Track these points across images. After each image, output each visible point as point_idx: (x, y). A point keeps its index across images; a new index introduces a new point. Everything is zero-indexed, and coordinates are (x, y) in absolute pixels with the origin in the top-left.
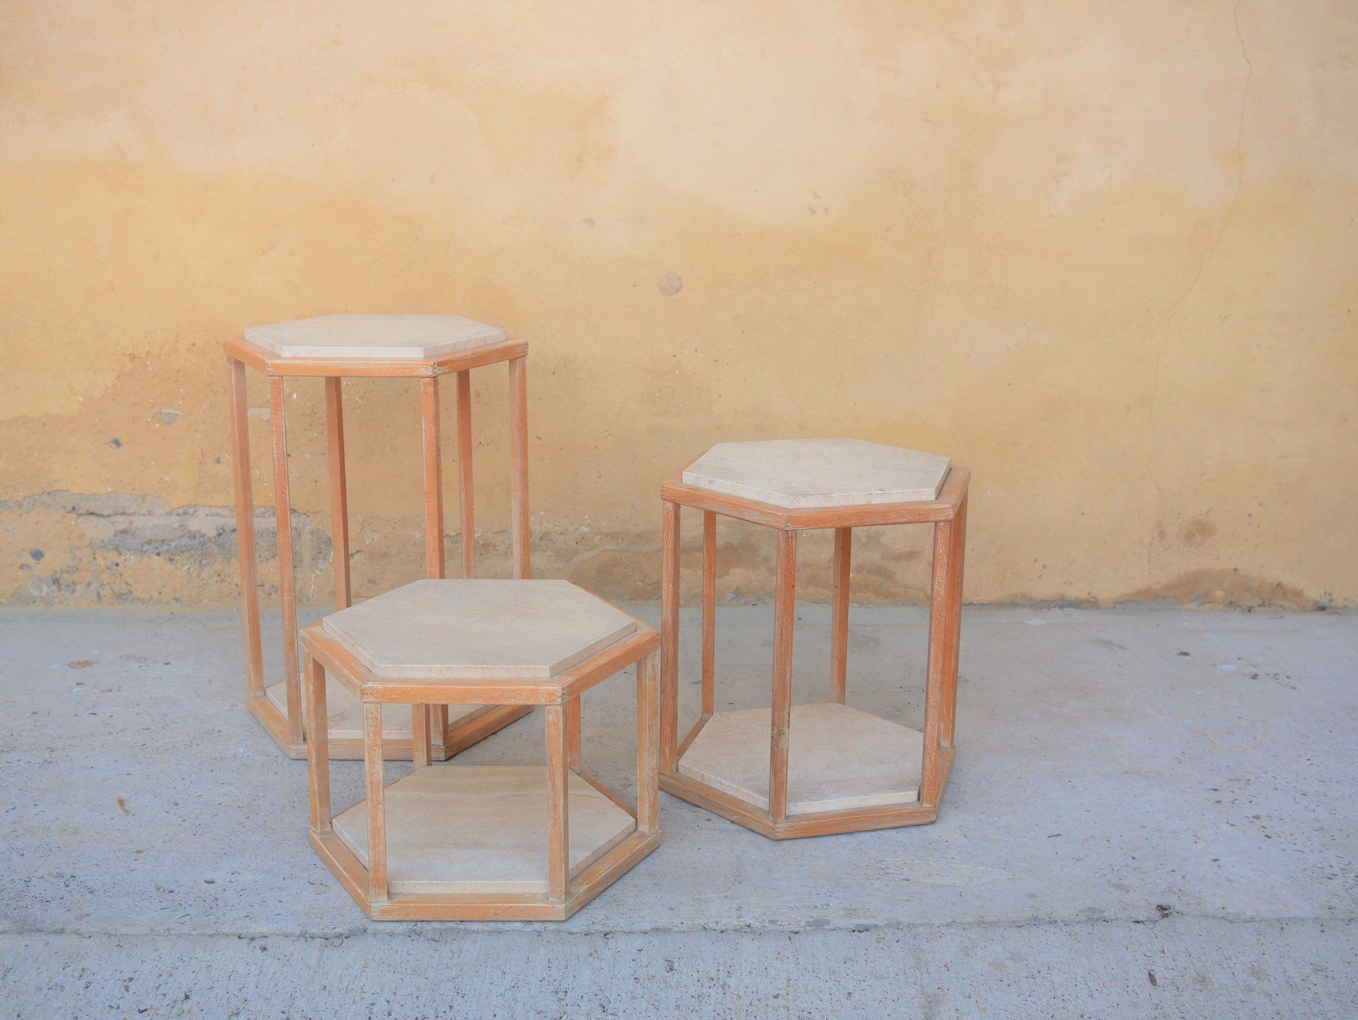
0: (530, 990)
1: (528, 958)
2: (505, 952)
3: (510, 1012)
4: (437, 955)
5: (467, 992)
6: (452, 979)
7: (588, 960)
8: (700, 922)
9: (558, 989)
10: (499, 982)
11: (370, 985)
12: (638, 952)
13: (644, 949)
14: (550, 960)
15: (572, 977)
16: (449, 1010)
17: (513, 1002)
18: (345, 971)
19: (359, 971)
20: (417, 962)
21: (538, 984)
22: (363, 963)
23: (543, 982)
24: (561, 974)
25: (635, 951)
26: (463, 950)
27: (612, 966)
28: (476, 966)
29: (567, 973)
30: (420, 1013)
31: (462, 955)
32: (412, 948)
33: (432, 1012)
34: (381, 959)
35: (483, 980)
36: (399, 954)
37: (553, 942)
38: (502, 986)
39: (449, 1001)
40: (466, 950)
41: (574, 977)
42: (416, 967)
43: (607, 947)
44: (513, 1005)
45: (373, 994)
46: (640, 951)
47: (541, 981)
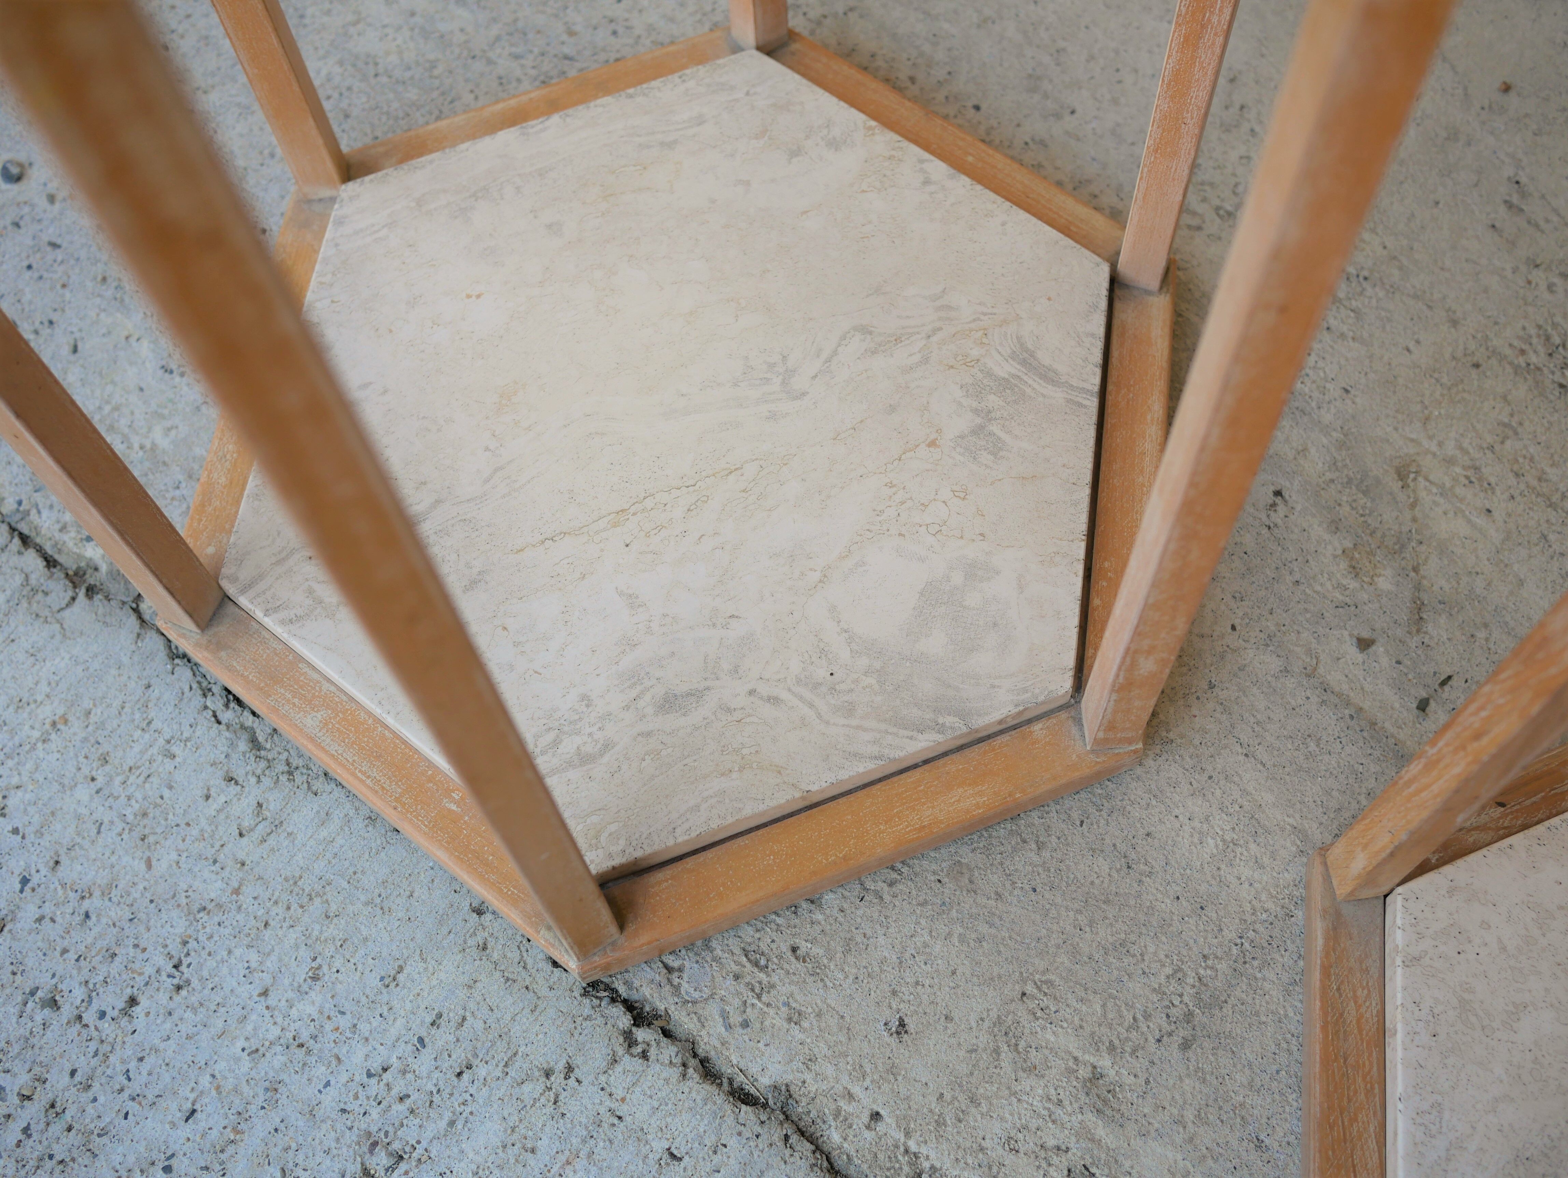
0: (328, 1084)
1: (400, 969)
2: (367, 904)
3: (229, 1130)
4: (223, 799)
5: (195, 983)
6: (195, 907)
7: (527, 1088)
8: (924, 1150)
9: (386, 1134)
10: (283, 1003)
11: (28, 796)
12: (666, 1156)
13: (686, 1159)
14: (440, 1016)
15: (448, 1116)
16: (116, 1013)
17: (260, 1101)
18: (11, 709)
19: (36, 734)
20: (166, 793)
21: (357, 1078)
22: (61, 711)
23: (374, 1081)
24: (430, 1087)
25: (659, 1146)
26: (285, 825)
27: (562, 1158)
28: (276, 903)
29: (445, 1095)
30: (54, 975)
31: (272, 841)
32: (186, 735)
33: (79, 993)
34: (101, 726)
35: (253, 965)
36: (147, 736)
37: (496, 956)
38: (279, 1020)
39: (140, 981)
40: (289, 830)
41: (452, 1123)
42: (156, 806)
43: (603, 1078)
44: (253, 1109)
45: (15, 831)
46: (673, 1156)
47: (370, 1075)
